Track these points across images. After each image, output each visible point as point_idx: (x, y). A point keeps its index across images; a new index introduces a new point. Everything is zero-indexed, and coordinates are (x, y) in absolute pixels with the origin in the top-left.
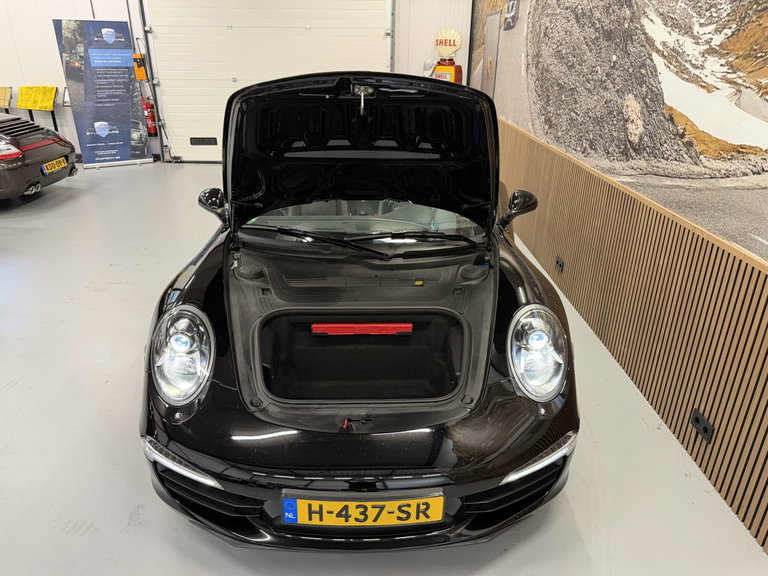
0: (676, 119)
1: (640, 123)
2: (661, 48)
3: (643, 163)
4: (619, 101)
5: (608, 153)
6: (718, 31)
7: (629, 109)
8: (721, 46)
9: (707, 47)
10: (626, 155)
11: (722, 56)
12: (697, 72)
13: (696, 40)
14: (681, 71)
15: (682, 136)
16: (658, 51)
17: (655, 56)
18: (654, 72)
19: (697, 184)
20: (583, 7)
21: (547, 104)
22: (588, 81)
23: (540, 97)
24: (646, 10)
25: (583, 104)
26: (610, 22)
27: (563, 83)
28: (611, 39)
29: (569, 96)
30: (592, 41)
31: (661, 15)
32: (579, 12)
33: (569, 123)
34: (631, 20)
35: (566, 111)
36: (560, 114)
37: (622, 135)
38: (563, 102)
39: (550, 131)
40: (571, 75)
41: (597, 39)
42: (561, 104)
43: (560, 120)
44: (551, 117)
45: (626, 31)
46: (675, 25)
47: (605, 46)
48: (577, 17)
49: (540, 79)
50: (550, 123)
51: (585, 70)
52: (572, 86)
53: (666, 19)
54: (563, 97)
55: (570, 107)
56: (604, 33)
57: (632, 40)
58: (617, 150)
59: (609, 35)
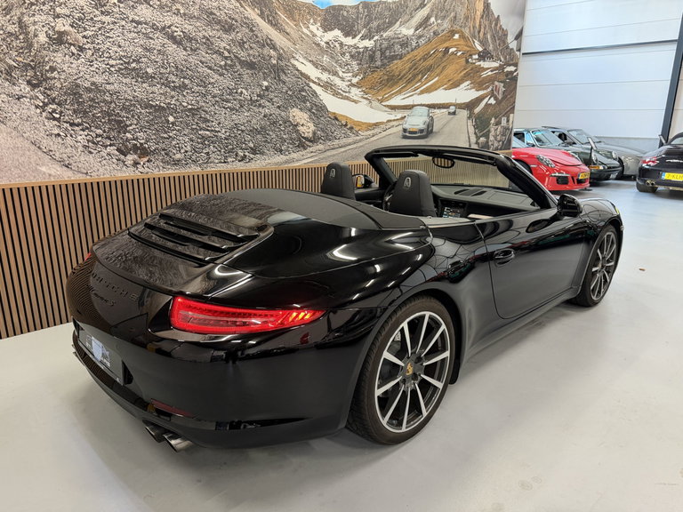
0: (339, 118)
1: (311, 125)
2: (316, 80)
3: (321, 147)
4: (283, 114)
5: (281, 151)
6: (355, 76)
7: (296, 118)
8: (357, 83)
9: (349, 83)
10: (303, 146)
11: (359, 88)
12: (347, 94)
13: (343, 79)
14: (336, 94)
15: (346, 125)
16: (314, 82)
17: (311, 84)
18: (315, 94)
19: (361, 144)
20: (186, 31)
21: (119, 132)
22: (228, 101)
23: (78, 125)
24: (294, 55)
25: (223, 121)
26: (249, 55)
27: (162, 104)
28: (255, 69)
29: (188, 116)
30: (221, 66)
31: (310, 61)
32: (175, 34)
33: (198, 142)
34: (278, 58)
35: (186, 132)
36: (170, 137)
37: (294, 135)
38: (173, 124)
39: (146, 159)
40: (184, 96)
41: (230, 66)
42: (167, 126)
43: (174, 143)
44: (141, 144)
45: (274, 65)
46: (324, 69)
47: (246, 73)
48: (172, 38)
49: (68, 101)
50: (143, 151)
51: (216, 91)
52: (190, 107)
53: (316, 65)
54: (171, 119)
55: (194, 127)
56: (241, 62)
57: (285, 73)
58: (291, 146)
59: (251, 66)
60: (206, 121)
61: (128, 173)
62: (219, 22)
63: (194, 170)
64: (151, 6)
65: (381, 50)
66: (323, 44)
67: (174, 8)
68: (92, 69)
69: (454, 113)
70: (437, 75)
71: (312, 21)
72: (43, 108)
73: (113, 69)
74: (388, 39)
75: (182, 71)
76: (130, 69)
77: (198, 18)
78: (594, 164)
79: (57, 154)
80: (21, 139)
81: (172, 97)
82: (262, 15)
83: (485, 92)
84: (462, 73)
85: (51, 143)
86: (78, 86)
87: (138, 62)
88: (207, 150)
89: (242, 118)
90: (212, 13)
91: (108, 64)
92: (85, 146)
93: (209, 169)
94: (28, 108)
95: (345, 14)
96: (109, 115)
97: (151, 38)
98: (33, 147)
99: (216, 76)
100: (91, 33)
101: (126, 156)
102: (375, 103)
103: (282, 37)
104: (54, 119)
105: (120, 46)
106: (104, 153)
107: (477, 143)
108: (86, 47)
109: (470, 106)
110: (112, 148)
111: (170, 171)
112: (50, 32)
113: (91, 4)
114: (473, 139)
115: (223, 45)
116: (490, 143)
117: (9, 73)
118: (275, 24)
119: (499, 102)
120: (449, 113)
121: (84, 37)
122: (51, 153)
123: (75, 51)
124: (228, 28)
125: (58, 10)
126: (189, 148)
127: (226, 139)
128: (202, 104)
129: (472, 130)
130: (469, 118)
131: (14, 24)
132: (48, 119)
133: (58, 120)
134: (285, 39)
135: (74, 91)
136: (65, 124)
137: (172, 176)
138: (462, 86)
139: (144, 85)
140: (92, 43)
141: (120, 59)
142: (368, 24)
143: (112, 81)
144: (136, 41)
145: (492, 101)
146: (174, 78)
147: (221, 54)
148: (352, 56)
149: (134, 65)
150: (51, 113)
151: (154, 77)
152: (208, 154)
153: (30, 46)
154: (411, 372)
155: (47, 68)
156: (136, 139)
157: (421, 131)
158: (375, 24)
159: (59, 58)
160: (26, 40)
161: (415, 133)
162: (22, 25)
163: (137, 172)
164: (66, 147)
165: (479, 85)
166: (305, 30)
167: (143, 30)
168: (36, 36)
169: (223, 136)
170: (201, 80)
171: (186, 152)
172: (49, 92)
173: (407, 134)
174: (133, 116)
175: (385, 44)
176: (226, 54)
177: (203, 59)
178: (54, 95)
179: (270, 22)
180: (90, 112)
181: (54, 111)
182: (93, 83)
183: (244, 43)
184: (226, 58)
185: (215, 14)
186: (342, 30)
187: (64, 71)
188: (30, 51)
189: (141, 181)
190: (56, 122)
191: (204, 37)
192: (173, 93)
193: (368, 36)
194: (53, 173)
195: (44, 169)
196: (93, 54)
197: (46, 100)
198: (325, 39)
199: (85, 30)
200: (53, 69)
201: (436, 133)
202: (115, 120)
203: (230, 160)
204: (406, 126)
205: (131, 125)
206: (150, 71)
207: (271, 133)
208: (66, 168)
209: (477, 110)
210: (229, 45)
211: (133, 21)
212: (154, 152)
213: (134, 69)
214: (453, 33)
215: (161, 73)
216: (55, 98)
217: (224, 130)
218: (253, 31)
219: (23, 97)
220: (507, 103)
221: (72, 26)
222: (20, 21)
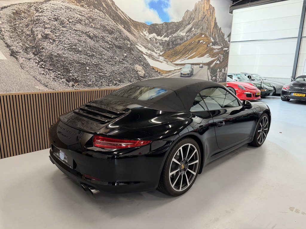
0: (155, 69)
1: (143, 71)
2: (146, 54)
4: (132, 67)
5: (131, 81)
6: (161, 52)
7: (137, 68)
8: (162, 55)
9: (159, 55)
10: (140, 80)
11: (163, 57)
12: (158, 59)
13: (156, 53)
14: (153, 59)
15: (157, 71)
16: (145, 54)
17: (144, 55)
18: (145, 59)
20: (95, 34)
21: (67, 73)
22: (110, 61)
23: (51, 70)
24: (137, 43)
25: (108, 69)
26: (119, 43)
27: (84, 62)
28: (121, 49)
29: (94, 67)
30: (108, 48)
31: (143, 46)
32: (91, 35)
33: (98, 78)
34: (131, 45)
35: (93, 73)
36: (87, 75)
37: (136, 75)
38: (88, 70)
39: (77, 84)
40: (93, 59)
41: (112, 47)
42: (86, 71)
43: (88, 78)
44: (76, 78)
45: (129, 47)
46: (149, 49)
47: (118, 50)
48: (89, 36)
49: (48, 61)
50: (76, 81)
51: (106, 58)
52: (95, 63)
53: (145, 47)
54: (88, 68)
55: (96, 71)
56: (116, 46)
57: (133, 51)
58: (135, 80)
59: (120, 47)
60: (101, 69)
61: (69, 89)
62: (108, 30)
63: (96, 88)
64: (81, 24)
65: (172, 41)
66: (148, 39)
67: (90, 25)
68: (58, 48)
69: (202, 67)
70: (195, 52)
71: (144, 30)
72: (38, 63)
73: (65, 48)
74: (175, 37)
75: (93, 49)
76: (72, 48)
77: (100, 29)
78: (263, 89)
79: (43, 81)
80: (30, 75)
81: (88, 59)
82: (124, 28)
83: (215, 58)
84: (205, 51)
85: (41, 77)
86: (52, 55)
87: (75, 45)
88: (101, 81)
89: (116, 68)
90: (105, 27)
91: (64, 46)
92: (53, 79)
93: (102, 88)
94: (33, 63)
95: (158, 27)
96: (64, 66)
97: (81, 37)
98: (34, 79)
99: (106, 52)
100: (58, 35)
101: (69, 82)
102: (169, 63)
103: (132, 36)
104: (42, 67)
105: (69, 40)
106: (61, 81)
107: (212, 79)
108: (56, 40)
109: (209, 64)
110: (64, 79)
111: (87, 89)
112: (43, 34)
113: (59, 23)
114: (210, 78)
115: (109, 39)
116: (217, 80)
117: (26, 50)
118: (130, 31)
119: (221, 62)
120: (200, 67)
121: (55, 36)
122: (40, 81)
123: (52, 42)
124: (111, 33)
125: (46, 26)
126: (94, 80)
127: (109, 76)
128: (100, 62)
129: (209, 74)
130: (208, 69)
131: (29, 31)
132: (40, 67)
133: (44, 68)
134: (133, 37)
135: (51, 57)
136: (46, 70)
137: (87, 91)
138: (205, 56)
139: (78, 55)
140: (58, 38)
141: (69, 44)
142: (167, 31)
143: (65, 53)
144: (75, 37)
145: (218, 62)
146: (89, 52)
147: (108, 43)
148: (160, 44)
149: (74, 47)
150: (41, 65)
151: (82, 52)
152: (102, 82)
153: (35, 39)
154: (183, 168)
155: (41, 48)
156: (74, 76)
157: (188, 74)
158: (170, 31)
159: (45, 44)
160: (33, 37)
161: (186, 75)
162: (32, 32)
163: (73, 89)
164: (46, 79)
165: (213, 56)
166: (142, 34)
167: (78, 33)
168: (37, 35)
169: (108, 75)
170: (100, 53)
171: (93, 81)
172: (41, 57)
173: (182, 75)
174: (73, 67)
175: (174, 39)
176: (110, 43)
177: (101, 45)
178: (43, 58)
179: (128, 30)
180: (56, 65)
181: (42, 64)
182: (58, 54)
183: (117, 38)
184: (110, 44)
185: (106, 27)
186: (156, 33)
187: (47, 49)
188: (35, 41)
189: (75, 93)
190: (43, 69)
191: (102, 36)
192: (89, 58)
193: (167, 36)
194: (41, 89)
195: (37, 87)
196: (58, 43)
197: (40, 60)
198: (149, 37)
199: (56, 33)
200: (43, 48)
201: (194, 75)
202: (66, 68)
203: (110, 85)
204: (182, 72)
205: (72, 70)
206: (80, 49)
207: (127, 74)
208: (46, 87)
209: (212, 66)
210: (111, 39)
211: (74, 30)
212: (80, 81)
213: (74, 48)
214: (201, 34)
215: (84, 50)
216: (43, 59)
217: (108, 73)
218: (121, 34)
219: (31, 59)
220: (224, 63)
221: (51, 32)
222: (32, 30)
